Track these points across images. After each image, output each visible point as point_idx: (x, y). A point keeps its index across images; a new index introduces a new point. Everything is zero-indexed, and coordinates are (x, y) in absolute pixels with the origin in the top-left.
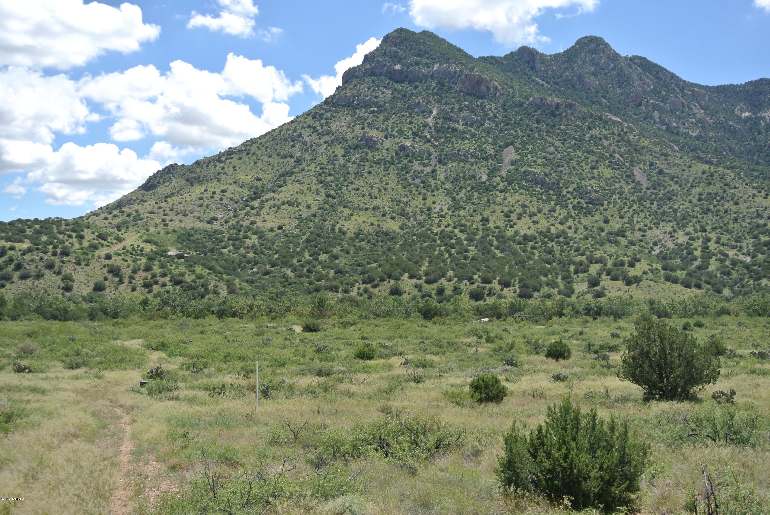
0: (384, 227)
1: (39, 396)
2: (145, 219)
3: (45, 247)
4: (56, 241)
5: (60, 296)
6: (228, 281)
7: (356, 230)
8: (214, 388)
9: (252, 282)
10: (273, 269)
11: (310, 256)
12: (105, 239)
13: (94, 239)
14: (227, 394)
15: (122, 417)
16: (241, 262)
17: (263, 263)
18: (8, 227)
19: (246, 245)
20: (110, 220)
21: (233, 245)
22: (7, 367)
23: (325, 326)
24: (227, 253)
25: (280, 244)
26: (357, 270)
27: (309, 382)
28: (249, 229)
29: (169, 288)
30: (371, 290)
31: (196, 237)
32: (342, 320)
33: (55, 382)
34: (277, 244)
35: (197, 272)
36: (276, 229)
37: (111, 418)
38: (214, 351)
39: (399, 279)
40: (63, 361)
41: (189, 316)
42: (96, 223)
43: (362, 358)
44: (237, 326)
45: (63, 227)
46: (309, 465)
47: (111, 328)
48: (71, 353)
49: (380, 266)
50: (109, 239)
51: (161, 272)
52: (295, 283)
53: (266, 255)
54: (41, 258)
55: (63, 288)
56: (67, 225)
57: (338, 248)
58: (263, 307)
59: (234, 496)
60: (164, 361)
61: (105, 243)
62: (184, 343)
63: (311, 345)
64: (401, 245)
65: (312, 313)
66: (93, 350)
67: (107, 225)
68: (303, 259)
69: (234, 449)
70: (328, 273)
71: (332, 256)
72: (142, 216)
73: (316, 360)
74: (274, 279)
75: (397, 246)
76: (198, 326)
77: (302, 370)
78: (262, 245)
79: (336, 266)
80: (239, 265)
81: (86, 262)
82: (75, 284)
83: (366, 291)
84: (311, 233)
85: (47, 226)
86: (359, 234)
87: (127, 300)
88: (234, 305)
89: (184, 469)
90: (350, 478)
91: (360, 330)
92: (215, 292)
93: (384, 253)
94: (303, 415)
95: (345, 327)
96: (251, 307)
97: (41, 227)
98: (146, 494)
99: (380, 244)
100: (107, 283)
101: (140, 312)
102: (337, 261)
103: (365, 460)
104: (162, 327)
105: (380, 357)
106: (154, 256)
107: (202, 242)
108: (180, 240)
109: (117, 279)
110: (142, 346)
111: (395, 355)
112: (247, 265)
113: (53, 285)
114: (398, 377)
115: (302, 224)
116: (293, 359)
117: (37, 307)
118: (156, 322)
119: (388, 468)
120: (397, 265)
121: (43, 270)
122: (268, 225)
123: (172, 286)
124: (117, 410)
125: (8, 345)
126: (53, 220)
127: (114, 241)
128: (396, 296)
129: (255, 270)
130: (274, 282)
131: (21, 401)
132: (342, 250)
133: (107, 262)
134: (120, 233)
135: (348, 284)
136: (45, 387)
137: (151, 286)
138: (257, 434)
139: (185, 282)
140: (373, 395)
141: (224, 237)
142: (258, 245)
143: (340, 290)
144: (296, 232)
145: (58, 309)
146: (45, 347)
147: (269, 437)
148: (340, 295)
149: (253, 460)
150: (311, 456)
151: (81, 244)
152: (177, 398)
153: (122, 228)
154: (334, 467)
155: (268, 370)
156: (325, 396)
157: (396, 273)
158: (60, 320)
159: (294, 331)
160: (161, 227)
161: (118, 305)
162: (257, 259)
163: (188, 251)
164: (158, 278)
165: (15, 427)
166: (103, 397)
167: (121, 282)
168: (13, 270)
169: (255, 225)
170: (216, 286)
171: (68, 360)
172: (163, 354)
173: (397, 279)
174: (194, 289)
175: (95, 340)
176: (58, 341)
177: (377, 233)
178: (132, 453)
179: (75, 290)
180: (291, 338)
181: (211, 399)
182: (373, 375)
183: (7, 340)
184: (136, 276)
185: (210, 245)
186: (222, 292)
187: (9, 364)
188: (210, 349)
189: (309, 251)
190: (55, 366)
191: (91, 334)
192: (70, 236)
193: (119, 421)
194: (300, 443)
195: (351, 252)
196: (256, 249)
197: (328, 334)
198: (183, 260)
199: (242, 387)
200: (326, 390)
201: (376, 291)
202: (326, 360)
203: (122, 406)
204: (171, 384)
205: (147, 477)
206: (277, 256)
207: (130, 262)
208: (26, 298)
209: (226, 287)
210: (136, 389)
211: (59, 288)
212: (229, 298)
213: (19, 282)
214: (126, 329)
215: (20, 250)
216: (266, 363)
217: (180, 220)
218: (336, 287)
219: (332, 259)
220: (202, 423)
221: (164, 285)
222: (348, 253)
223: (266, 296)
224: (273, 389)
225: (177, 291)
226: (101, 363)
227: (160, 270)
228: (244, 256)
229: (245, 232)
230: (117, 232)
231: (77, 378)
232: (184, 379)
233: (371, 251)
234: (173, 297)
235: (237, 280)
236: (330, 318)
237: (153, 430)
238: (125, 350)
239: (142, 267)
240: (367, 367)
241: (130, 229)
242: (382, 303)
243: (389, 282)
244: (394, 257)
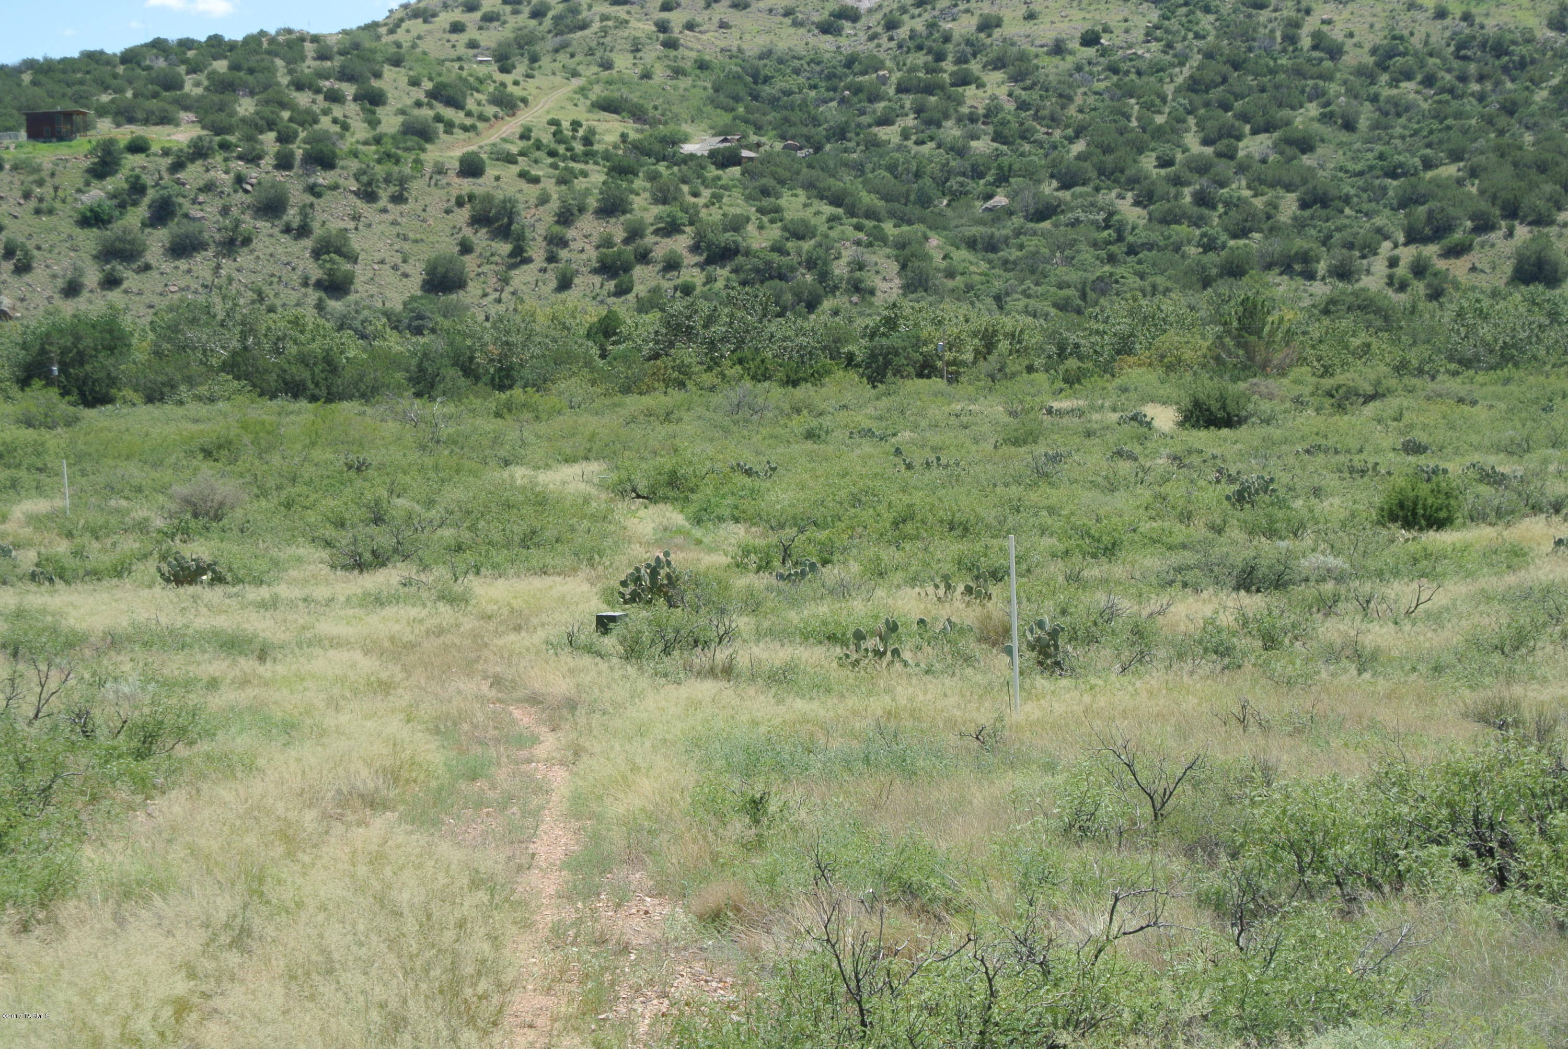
0: (1490, 23)
1: (247, 664)
2: (596, 26)
3: (251, 139)
4: (286, 115)
5: (309, 315)
6: (901, 245)
7: (1378, 38)
8: (859, 636)
9: (991, 246)
10: (1066, 195)
11: (1206, 142)
12: (455, 103)
13: (419, 104)
14: (907, 655)
15: (535, 740)
16: (949, 173)
17: (1030, 174)
18: (120, 69)
19: (965, 110)
20: (472, 33)
21: (919, 111)
22: (138, 566)
23: (1265, 407)
24: (896, 140)
25: (1091, 100)
26: (1384, 189)
27: (1209, 614)
28: (974, 48)
29: (692, 274)
30: (1441, 265)
31: (780, 84)
32: (1328, 383)
33: (301, 618)
34: (1079, 100)
35: (788, 215)
36: (1074, 45)
37: (497, 741)
38: (856, 501)
39: (1551, 223)
40: (328, 544)
41: (766, 377)
42: (422, 46)
43: (1408, 524)
44: (937, 411)
45: (309, 65)
46: (1207, 915)
47: (490, 425)
48: (355, 514)
49: (1473, 173)
50: (471, 104)
51: (659, 218)
52: (1150, 246)
53: (1040, 144)
54: (240, 180)
55: (319, 285)
56: (323, 56)
57: (1313, 109)
58: (1034, 339)
59: (932, 1021)
60: (679, 540)
61: (457, 116)
62: (749, 472)
63: (1213, 476)
64: (1556, 91)
65: (1218, 359)
66: (430, 503)
67: (461, 50)
68: (1179, 157)
69: (932, 853)
70: (1273, 206)
71: (1289, 142)
72: (585, 14)
73: (1235, 533)
74: (1072, 234)
75: (1541, 95)
76: (798, 411)
77: (1179, 570)
78: (1023, 106)
79: (1306, 176)
80: (941, 183)
81: (393, 189)
82: (358, 269)
83: (1420, 269)
84: (1209, 55)
85: (253, 61)
86: (1390, 54)
87: (542, 321)
88: (924, 334)
89: (752, 924)
90: (1361, 962)
91: (1398, 419)
92: (856, 287)
93: (1490, 121)
94: (1183, 733)
95: (1340, 407)
96: (989, 341)
97: (234, 67)
98: (622, 1009)
99: (1475, 87)
100: (470, 263)
101: (588, 364)
102: (1307, 160)
103: (1421, 901)
104: (668, 417)
105: (1477, 517)
106: (631, 159)
107: (804, 104)
108: (722, 98)
109: (505, 248)
110: (602, 485)
111: (1536, 509)
112: (971, 184)
113: (285, 272)
114: (1547, 591)
115: (1173, 24)
116: (1146, 527)
117: (234, 354)
118: (647, 401)
119: (1506, 929)
120: (1542, 168)
121: (249, 222)
122: (1046, 32)
123: (702, 266)
124: (517, 713)
125: (139, 490)
126: (272, 41)
127: (490, 110)
128: (1538, 288)
129: (1000, 200)
130: (1072, 244)
131: (188, 684)
132: (1327, 118)
133: (466, 186)
134: (508, 79)
135: (1350, 246)
136: (268, 635)
137: (627, 269)
138: (1017, 798)
139: (747, 254)
140: (1450, 658)
141: (884, 80)
142: (1010, 106)
143: (1322, 267)
144: (1152, 52)
145: (303, 360)
146: (264, 493)
147: (1062, 810)
148: (1320, 290)
149: (1002, 894)
150: (1212, 881)
151: (373, 123)
152: (728, 671)
153: (515, 59)
154: (1301, 922)
155: (1057, 570)
156: (1267, 663)
157: (1535, 201)
158: (314, 399)
159: (1149, 425)
160: (652, 53)
161: (513, 339)
162: (1005, 161)
163: (754, 139)
164: (649, 239)
165: (170, 772)
166: (469, 668)
167: (519, 257)
168: (144, 225)
169: (997, 33)
170: (861, 266)
171: (344, 538)
172: (675, 516)
173: (1540, 221)
174: (782, 277)
175: (436, 468)
176: (308, 471)
177: (1461, 46)
178: (572, 864)
179: (361, 290)
180: (1137, 449)
181: (849, 675)
182: (1449, 585)
183: (134, 472)
184: (571, 233)
185: (831, 112)
186: (881, 285)
187: (145, 556)
188: (843, 494)
189: (1200, 125)
190: (299, 560)
191: (423, 448)
192: (334, 97)
193: (523, 754)
194: (1176, 833)
195: (1363, 123)
196: (1004, 123)
197: (1277, 433)
198: (736, 171)
199: (961, 631)
200: (1270, 641)
201: (1458, 268)
202: (1271, 533)
203: (534, 700)
204: (703, 622)
205: (625, 949)
206: (1079, 147)
207: (549, 185)
208: (194, 321)
209: (895, 267)
210: (582, 639)
211: (305, 284)
212: (907, 306)
213: (168, 266)
214: (542, 428)
215: (166, 153)
216: (1047, 542)
217: (723, 25)
218: (1306, 258)
219: (1290, 151)
220: (816, 763)
221: (672, 265)
222: (1349, 126)
223: (1044, 297)
224: (1073, 638)
225: (720, 284)
226: (459, 548)
227: (657, 210)
228: (960, 151)
229: (962, 60)
230: (499, 77)
231: (378, 601)
232: (753, 605)
233: (1439, 117)
234: (705, 307)
235: (935, 241)
236: (1282, 372)
237: (646, 785)
238: (541, 501)
239: (592, 202)
240: (1427, 556)
241: (545, 61)
242: (1483, 316)
243: (1510, 234)
244: (1528, 138)
